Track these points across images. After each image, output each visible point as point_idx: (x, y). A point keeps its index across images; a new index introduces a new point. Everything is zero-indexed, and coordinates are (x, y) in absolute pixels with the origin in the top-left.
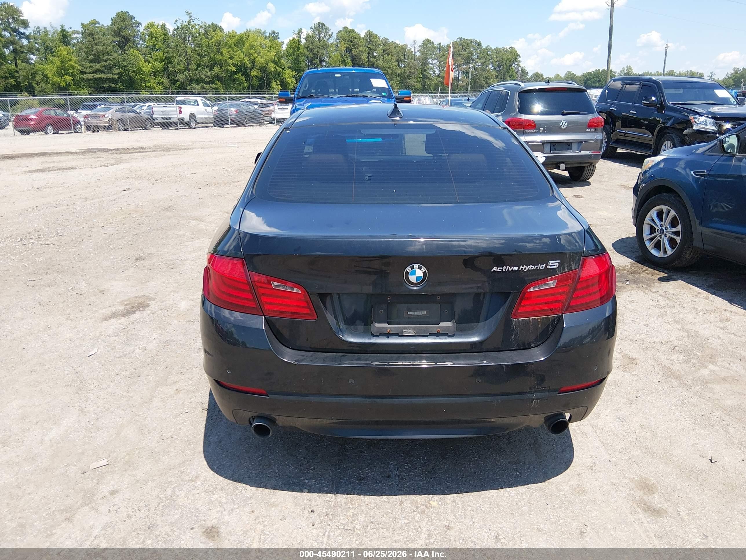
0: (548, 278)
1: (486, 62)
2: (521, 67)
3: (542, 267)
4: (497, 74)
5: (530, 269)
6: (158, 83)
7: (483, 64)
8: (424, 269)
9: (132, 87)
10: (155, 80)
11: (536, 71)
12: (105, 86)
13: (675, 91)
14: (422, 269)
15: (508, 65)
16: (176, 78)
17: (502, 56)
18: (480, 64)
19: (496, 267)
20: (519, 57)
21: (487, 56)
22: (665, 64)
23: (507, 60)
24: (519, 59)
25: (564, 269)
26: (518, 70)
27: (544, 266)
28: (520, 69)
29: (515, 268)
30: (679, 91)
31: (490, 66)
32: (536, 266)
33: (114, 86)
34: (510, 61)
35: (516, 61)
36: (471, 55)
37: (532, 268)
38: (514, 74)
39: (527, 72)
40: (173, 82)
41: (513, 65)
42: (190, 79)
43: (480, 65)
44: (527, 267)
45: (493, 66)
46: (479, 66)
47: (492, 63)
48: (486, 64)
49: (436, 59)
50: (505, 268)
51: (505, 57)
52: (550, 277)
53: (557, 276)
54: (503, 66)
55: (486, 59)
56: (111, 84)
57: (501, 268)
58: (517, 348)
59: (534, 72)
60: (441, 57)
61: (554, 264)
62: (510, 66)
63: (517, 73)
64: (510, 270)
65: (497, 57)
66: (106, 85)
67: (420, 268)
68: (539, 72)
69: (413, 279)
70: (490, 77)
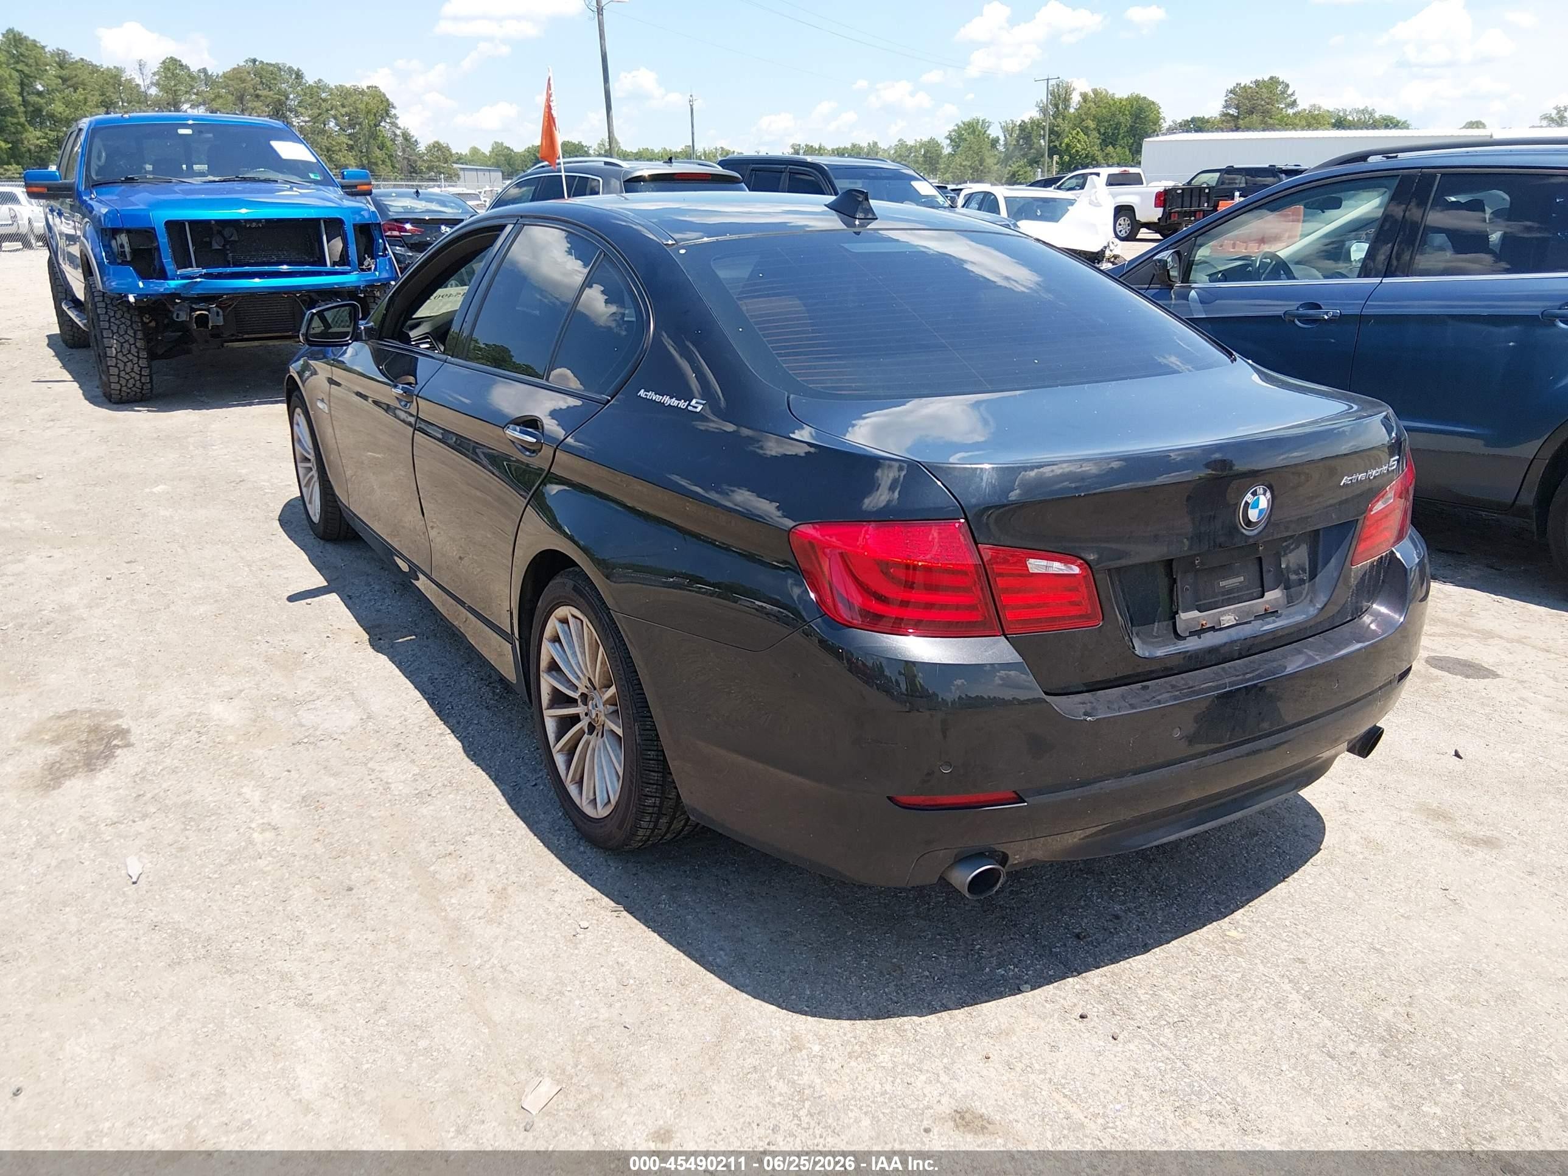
1: (320, 114)
2: (399, 128)
4: (351, 142)
5: (1375, 474)
7: (314, 119)
8: (1270, 495)
11: (436, 140)
13: (850, 183)
14: (1267, 496)
15: (372, 123)
17: (355, 103)
18: (307, 119)
20: (393, 107)
21: (320, 101)
22: (693, 134)
23: (368, 112)
24: (393, 112)
26: (396, 135)
28: (398, 132)
29: (1363, 477)
30: (856, 183)
31: (332, 124)
34: (375, 115)
35: (388, 115)
36: (283, 98)
37: (1377, 472)
38: (389, 144)
39: (416, 141)
41: (383, 124)
43: (308, 121)
44: (1373, 471)
45: (337, 124)
46: (305, 122)
47: (335, 117)
48: (321, 119)
49: (200, 104)
50: (1354, 476)
51: (362, 106)
53: (1394, 483)
54: (360, 124)
55: (319, 109)
59: (431, 141)
60: (213, 100)
62: (376, 126)
63: (393, 140)
64: (1359, 478)
65: (343, 106)
67: (1265, 494)
68: (442, 142)
69: (1253, 515)
70: (337, 148)
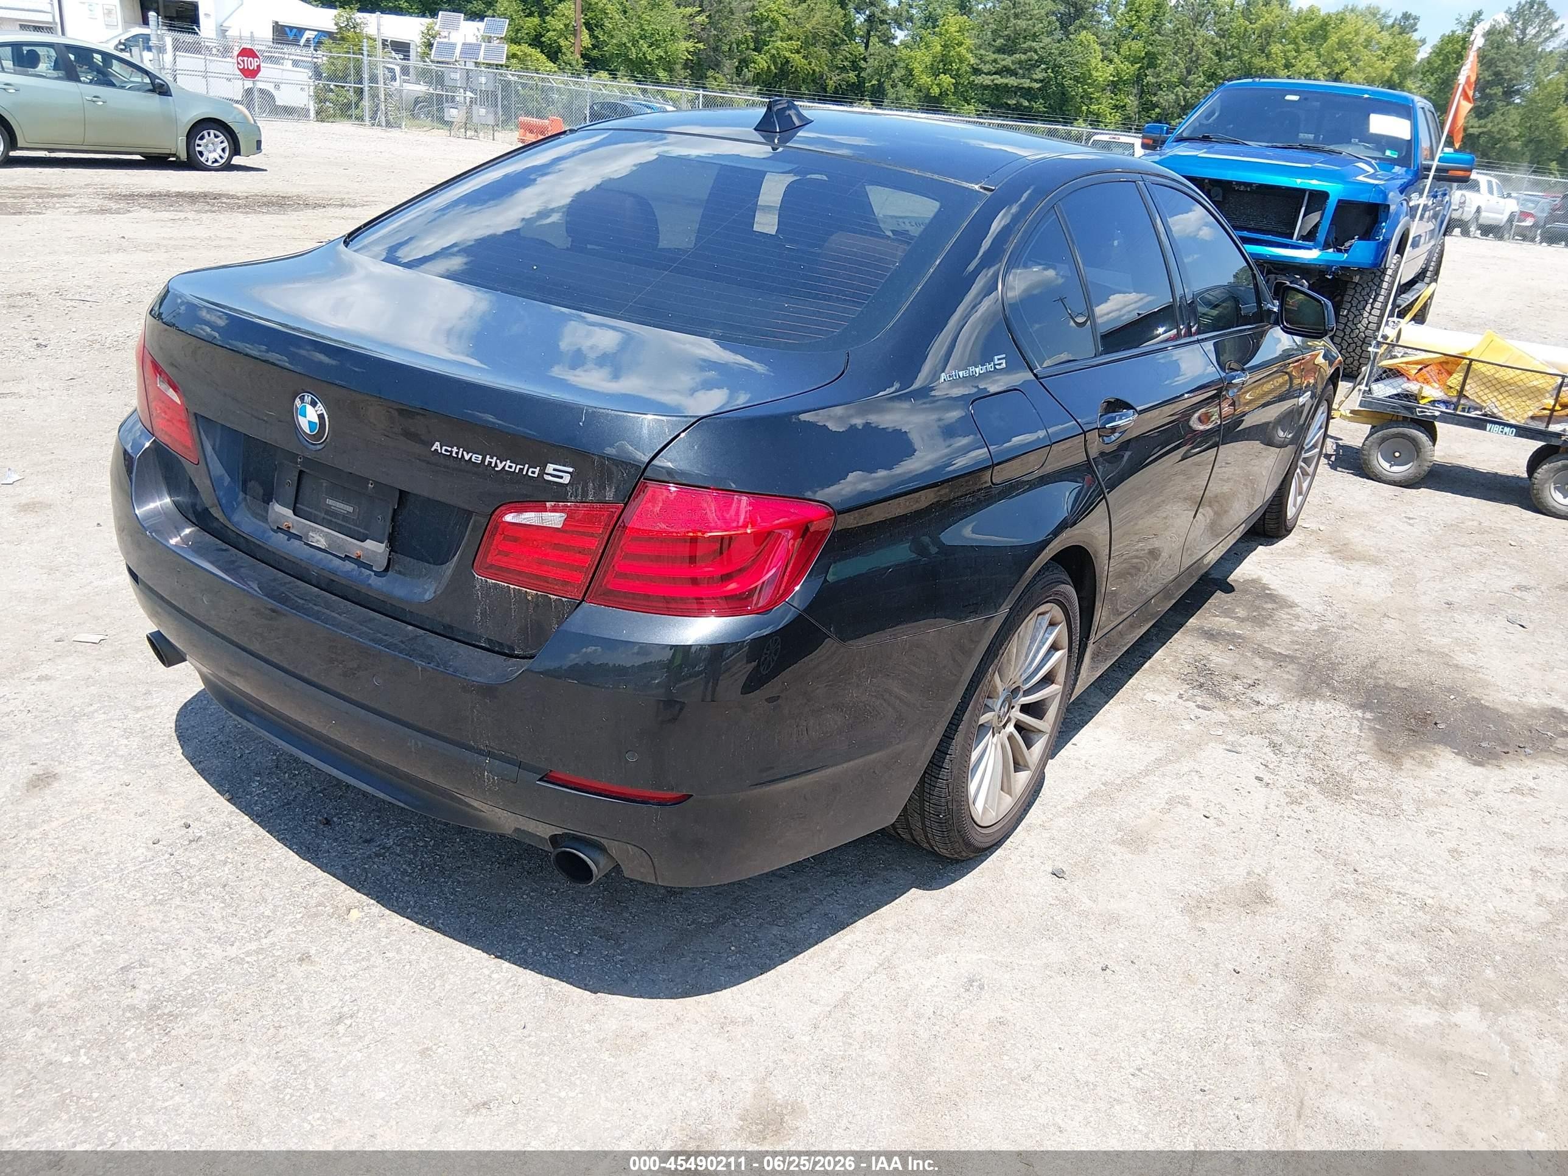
0: (548, 504)
3: (533, 472)
5: (507, 468)
6: (1116, 107)
8: (321, 408)
9: (1061, 109)
10: (1112, 99)
12: (1009, 102)
14: (316, 408)
16: (1155, 99)
19: (438, 444)
25: (585, 493)
27: (537, 470)
29: (477, 458)
32: (519, 467)
33: (1026, 104)
37: (510, 467)
40: (1147, 107)
42: (1183, 103)
44: (501, 462)
50: (455, 450)
52: (553, 503)
53: (569, 504)
56: (1022, 100)
57: (449, 449)
58: (488, 646)
61: (559, 473)
64: (467, 457)
66: (1012, 102)
67: (313, 404)
69: (304, 423)
